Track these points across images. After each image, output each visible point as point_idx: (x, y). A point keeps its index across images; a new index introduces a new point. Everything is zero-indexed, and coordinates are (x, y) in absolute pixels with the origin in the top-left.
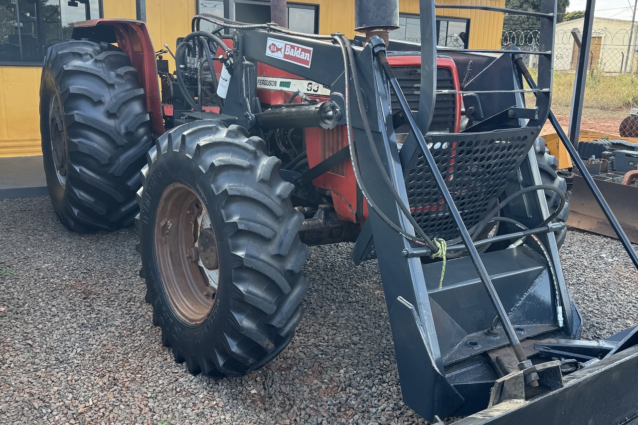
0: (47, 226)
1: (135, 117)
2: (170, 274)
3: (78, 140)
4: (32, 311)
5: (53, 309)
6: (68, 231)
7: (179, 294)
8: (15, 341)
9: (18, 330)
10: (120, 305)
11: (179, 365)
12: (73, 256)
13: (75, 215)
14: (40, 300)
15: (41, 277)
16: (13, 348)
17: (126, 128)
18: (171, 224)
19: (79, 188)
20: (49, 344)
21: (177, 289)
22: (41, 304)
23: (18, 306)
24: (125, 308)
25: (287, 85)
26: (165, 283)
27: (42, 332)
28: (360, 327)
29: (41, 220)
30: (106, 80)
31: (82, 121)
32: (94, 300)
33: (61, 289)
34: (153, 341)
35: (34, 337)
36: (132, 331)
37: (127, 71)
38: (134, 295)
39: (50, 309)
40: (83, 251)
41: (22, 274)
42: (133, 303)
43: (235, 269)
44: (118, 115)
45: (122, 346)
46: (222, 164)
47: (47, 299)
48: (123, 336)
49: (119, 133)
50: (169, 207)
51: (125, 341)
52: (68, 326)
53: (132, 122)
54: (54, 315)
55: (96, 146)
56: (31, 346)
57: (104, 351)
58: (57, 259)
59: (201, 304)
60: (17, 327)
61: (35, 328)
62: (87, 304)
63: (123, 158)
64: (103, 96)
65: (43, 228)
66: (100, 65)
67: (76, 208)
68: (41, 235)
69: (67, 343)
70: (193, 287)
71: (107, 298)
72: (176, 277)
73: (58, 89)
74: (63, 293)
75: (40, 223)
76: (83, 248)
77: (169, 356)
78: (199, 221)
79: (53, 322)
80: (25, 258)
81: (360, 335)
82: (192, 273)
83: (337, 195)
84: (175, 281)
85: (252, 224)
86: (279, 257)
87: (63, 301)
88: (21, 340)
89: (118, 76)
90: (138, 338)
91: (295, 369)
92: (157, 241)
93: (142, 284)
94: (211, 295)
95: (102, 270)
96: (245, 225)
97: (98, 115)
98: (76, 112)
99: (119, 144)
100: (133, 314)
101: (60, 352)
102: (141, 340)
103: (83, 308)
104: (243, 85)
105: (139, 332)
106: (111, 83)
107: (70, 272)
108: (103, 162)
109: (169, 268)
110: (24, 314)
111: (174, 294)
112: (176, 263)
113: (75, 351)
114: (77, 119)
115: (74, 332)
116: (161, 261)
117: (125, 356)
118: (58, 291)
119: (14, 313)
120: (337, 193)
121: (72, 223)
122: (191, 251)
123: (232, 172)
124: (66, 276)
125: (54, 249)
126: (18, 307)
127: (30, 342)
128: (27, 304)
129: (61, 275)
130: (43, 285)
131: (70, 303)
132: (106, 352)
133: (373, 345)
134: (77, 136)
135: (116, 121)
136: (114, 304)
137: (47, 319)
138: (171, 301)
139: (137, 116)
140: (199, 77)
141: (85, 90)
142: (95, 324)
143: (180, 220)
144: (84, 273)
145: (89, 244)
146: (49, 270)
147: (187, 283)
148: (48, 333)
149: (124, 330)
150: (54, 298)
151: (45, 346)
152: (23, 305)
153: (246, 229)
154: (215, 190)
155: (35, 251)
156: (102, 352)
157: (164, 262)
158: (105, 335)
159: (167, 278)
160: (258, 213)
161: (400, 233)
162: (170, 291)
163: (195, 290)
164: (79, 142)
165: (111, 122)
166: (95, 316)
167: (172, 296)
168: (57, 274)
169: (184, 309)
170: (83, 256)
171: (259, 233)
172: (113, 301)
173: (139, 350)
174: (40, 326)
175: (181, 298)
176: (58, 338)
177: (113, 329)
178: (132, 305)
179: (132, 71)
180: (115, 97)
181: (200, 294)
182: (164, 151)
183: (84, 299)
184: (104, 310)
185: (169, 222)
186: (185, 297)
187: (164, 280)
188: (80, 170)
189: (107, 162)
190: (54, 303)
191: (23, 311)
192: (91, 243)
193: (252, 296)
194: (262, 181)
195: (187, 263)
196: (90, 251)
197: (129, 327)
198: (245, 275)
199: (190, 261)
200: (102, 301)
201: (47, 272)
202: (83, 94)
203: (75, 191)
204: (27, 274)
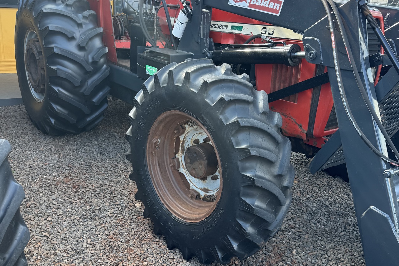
0: (25, 129)
1: (98, 50)
2: (159, 180)
3: (56, 67)
4: (38, 205)
5: (55, 202)
6: (42, 134)
7: (168, 195)
8: (34, 233)
9: (33, 223)
10: (105, 197)
11: (172, 251)
12: (54, 155)
13: (52, 123)
14: (41, 195)
15: (36, 174)
16: (34, 240)
17: (93, 58)
18: (160, 141)
19: (57, 103)
20: (62, 235)
21: (166, 192)
22: (44, 198)
23: (25, 200)
24: (110, 200)
25: (240, 28)
26: (156, 186)
27: (52, 224)
28: (289, 213)
29: (19, 125)
30: (77, 20)
31: (60, 53)
32: (84, 193)
33: (55, 185)
34: (144, 229)
35: (48, 228)
36: (124, 221)
37: (90, 13)
38: (113, 188)
39: (51, 202)
40: (60, 150)
41: (20, 172)
42: (115, 195)
43: (244, 187)
44: (86, 48)
45: (121, 235)
46: (232, 99)
47: (46, 194)
48: (119, 226)
49: (87, 62)
50: (161, 127)
51: (121, 230)
52: (72, 218)
53: (96, 53)
54: (57, 208)
55: (70, 71)
56: (48, 238)
57: (109, 240)
58: (43, 158)
59: (187, 203)
60: (31, 220)
61: (46, 221)
62: (79, 197)
63: (90, 81)
64: (74, 33)
65: (22, 132)
66: (69, 9)
67: (53, 118)
68: (23, 138)
69: (77, 234)
70: (178, 190)
71: (93, 191)
72: (164, 181)
73: (37, 27)
74: (57, 188)
75: (19, 128)
76: (59, 148)
77: (161, 243)
78: (182, 138)
79: (58, 214)
80: (18, 158)
81: (293, 219)
82: (175, 178)
83: (286, 117)
84: (163, 185)
85: (262, 150)
86: (280, 177)
87: (59, 194)
88: (38, 232)
89: (84, 17)
90: (131, 227)
91: (261, 252)
92: (149, 154)
93: (115, 178)
94: (195, 197)
95: (80, 167)
96: (257, 151)
97: (72, 47)
98: (54, 45)
99: (88, 71)
100: (118, 205)
101: (74, 243)
102: (133, 229)
103: (78, 201)
104: (201, 28)
105: (129, 221)
106: (80, 23)
107: (56, 169)
108: (76, 85)
109: (158, 174)
110: (32, 207)
111: (164, 195)
112: (163, 171)
113: (85, 241)
114: (56, 50)
115: (78, 223)
116: (152, 169)
117: (128, 245)
118: (53, 186)
119: (24, 207)
120: (286, 116)
121: (48, 129)
122: (174, 161)
123: (238, 106)
124: (55, 173)
125: (37, 149)
126: (26, 202)
127: (46, 234)
128: (32, 199)
129: (51, 172)
130: (39, 181)
131: (66, 196)
132: (111, 241)
133: (306, 228)
134: (55, 64)
135: (85, 53)
136: (101, 197)
137: (53, 212)
138: (162, 201)
139: (99, 49)
140: (155, 20)
141: (61, 28)
142: (93, 215)
143: (166, 137)
144: (68, 169)
145: (62, 145)
146: (39, 168)
147: (172, 186)
148: (58, 225)
149: (117, 220)
150: (52, 193)
151: (59, 237)
152: (29, 199)
153: (258, 155)
154: (223, 121)
155: (23, 151)
156: (108, 242)
157: (154, 170)
158: (104, 225)
159: (157, 183)
160: (264, 140)
161: (382, 157)
162: (161, 193)
163: (179, 192)
164: (57, 69)
165: (81, 54)
166: (90, 208)
167: (163, 197)
168: (47, 171)
169: (175, 208)
170: (62, 155)
171: (267, 158)
172: (99, 193)
173: (136, 238)
174: (50, 219)
175: (170, 199)
176: (68, 229)
177: (108, 219)
178: (114, 197)
179: (93, 14)
180: (84, 33)
181: (184, 195)
182: (163, 83)
183: (76, 192)
184: (95, 202)
185: (159, 139)
186: (173, 198)
187: (155, 184)
188: (58, 90)
189: (79, 84)
190: (54, 197)
191: (31, 205)
192: (64, 144)
193: (260, 210)
194: (264, 113)
195: (170, 170)
196: (66, 151)
197: (120, 217)
198: (254, 192)
199: (173, 169)
200: (90, 194)
201: (39, 170)
202: (60, 32)
203: (54, 105)
204: (24, 171)
